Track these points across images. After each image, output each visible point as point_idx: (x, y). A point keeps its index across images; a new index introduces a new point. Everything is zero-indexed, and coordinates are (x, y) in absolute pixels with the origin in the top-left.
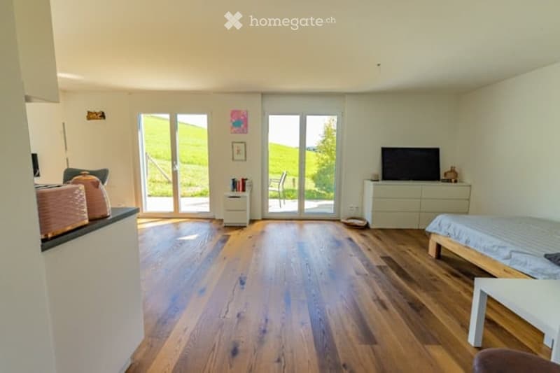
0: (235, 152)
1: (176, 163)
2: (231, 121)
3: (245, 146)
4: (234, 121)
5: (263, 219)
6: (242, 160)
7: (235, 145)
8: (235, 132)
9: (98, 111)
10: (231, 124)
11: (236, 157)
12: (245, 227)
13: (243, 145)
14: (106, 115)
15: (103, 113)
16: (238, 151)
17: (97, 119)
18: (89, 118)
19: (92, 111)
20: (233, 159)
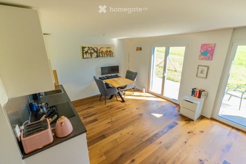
0: (199, 71)
1: (165, 73)
2: (201, 51)
3: (208, 69)
4: (202, 51)
5: (212, 119)
6: (203, 78)
7: (200, 68)
8: (202, 59)
9: (139, 47)
10: (200, 53)
11: (199, 75)
12: (193, 121)
13: (207, 68)
14: (142, 48)
15: (141, 48)
16: (202, 72)
17: (139, 50)
18: (137, 50)
19: (138, 47)
20: (197, 76)
